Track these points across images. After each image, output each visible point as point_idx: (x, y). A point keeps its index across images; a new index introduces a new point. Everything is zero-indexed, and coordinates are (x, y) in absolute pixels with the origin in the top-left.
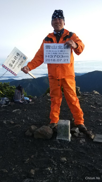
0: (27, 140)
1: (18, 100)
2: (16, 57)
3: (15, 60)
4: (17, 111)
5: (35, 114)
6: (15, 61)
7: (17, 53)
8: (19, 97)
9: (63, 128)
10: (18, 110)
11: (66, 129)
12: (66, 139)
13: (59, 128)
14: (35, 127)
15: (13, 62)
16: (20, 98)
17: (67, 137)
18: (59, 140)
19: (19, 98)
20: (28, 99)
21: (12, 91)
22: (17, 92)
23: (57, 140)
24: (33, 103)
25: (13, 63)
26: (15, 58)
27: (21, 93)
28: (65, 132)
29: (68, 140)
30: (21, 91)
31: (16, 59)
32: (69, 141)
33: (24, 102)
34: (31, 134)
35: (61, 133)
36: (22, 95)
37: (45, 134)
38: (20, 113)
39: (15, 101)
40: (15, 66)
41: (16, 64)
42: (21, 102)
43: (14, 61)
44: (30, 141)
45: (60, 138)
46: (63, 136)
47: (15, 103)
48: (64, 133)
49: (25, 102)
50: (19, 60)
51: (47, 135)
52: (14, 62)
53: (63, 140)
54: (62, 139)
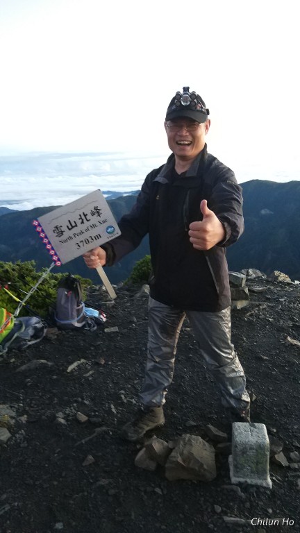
0: (149, 489)
1: (67, 319)
2: (85, 216)
3: (79, 222)
4: (78, 366)
5: (136, 379)
6: (76, 226)
7: (96, 208)
8: (72, 311)
9: (251, 453)
10: (82, 364)
11: (260, 456)
12: (259, 482)
13: (240, 453)
14: (162, 443)
15: (70, 227)
16: (75, 313)
17: (263, 475)
18: (240, 484)
19: (72, 314)
20: (96, 313)
21: (45, 291)
22: (63, 295)
23: (235, 487)
24: (115, 329)
25: (70, 229)
26: (83, 217)
27: (76, 298)
28: (257, 463)
29: (265, 485)
30: (77, 294)
31: (83, 222)
32: (268, 488)
33: (84, 326)
34: (152, 466)
35: (246, 465)
36: (78, 306)
37: (197, 468)
38: (91, 375)
39: (58, 324)
40: (70, 238)
41: (75, 235)
42: (77, 325)
43: (74, 224)
44: (158, 490)
45: (242, 480)
46: (252, 472)
47: (60, 329)
48: (253, 466)
49: (90, 325)
50: (90, 228)
51: (205, 470)
52: (73, 227)
53: (252, 486)
54: (249, 481)
